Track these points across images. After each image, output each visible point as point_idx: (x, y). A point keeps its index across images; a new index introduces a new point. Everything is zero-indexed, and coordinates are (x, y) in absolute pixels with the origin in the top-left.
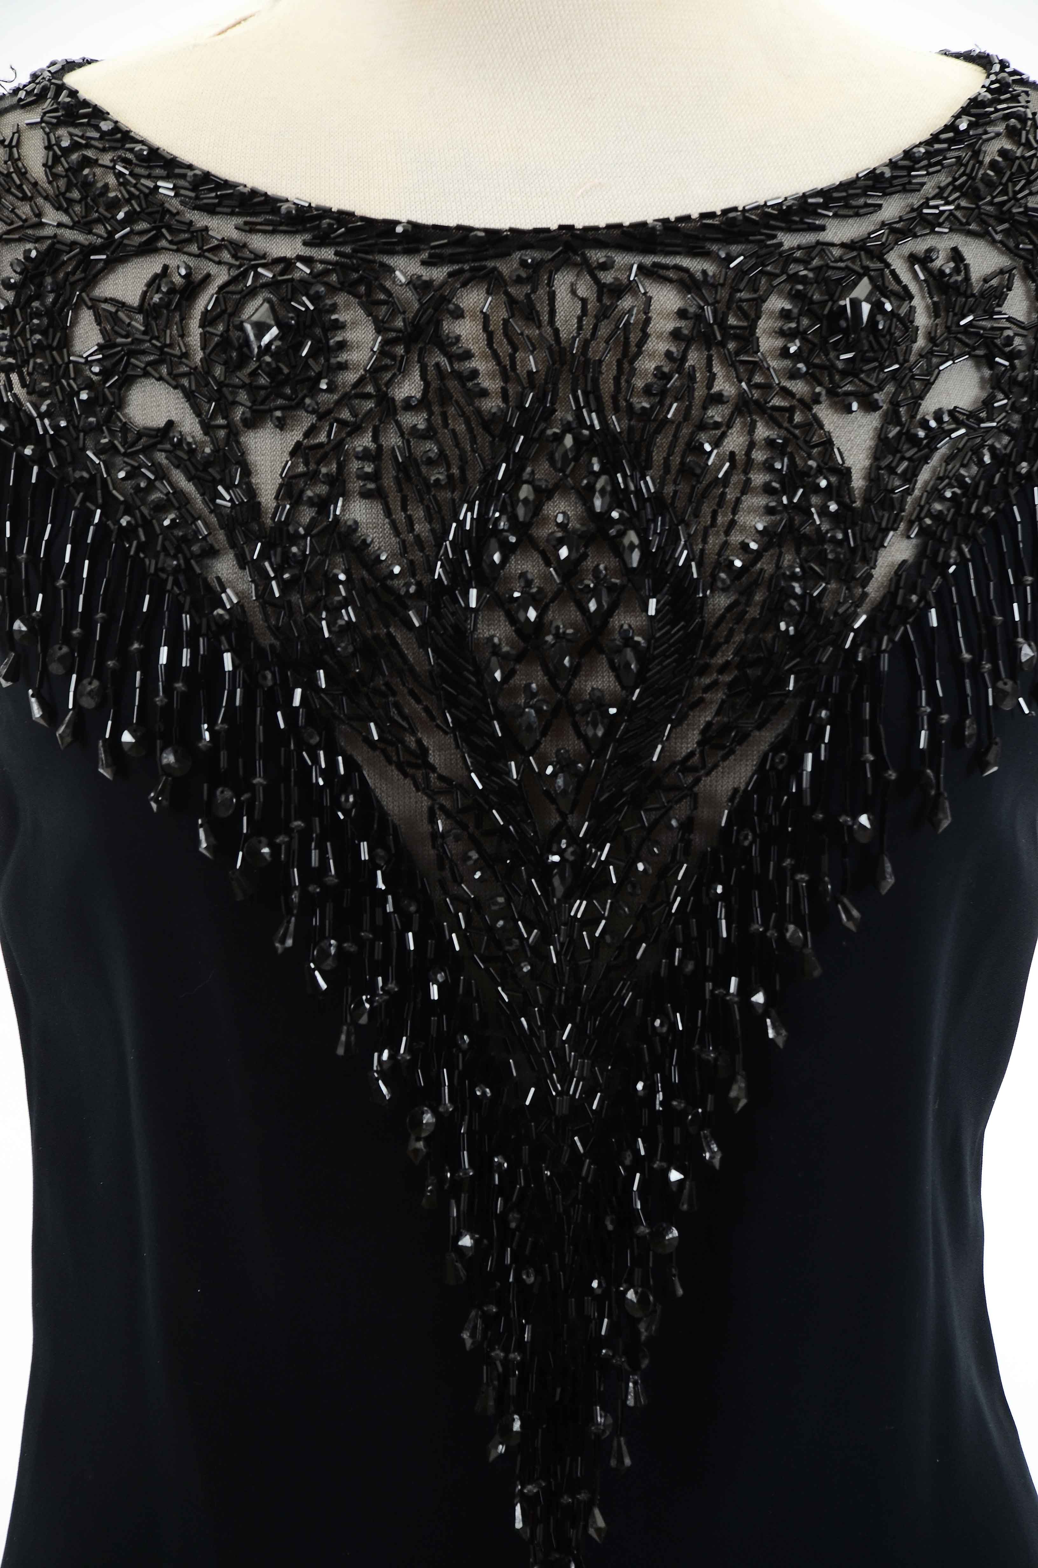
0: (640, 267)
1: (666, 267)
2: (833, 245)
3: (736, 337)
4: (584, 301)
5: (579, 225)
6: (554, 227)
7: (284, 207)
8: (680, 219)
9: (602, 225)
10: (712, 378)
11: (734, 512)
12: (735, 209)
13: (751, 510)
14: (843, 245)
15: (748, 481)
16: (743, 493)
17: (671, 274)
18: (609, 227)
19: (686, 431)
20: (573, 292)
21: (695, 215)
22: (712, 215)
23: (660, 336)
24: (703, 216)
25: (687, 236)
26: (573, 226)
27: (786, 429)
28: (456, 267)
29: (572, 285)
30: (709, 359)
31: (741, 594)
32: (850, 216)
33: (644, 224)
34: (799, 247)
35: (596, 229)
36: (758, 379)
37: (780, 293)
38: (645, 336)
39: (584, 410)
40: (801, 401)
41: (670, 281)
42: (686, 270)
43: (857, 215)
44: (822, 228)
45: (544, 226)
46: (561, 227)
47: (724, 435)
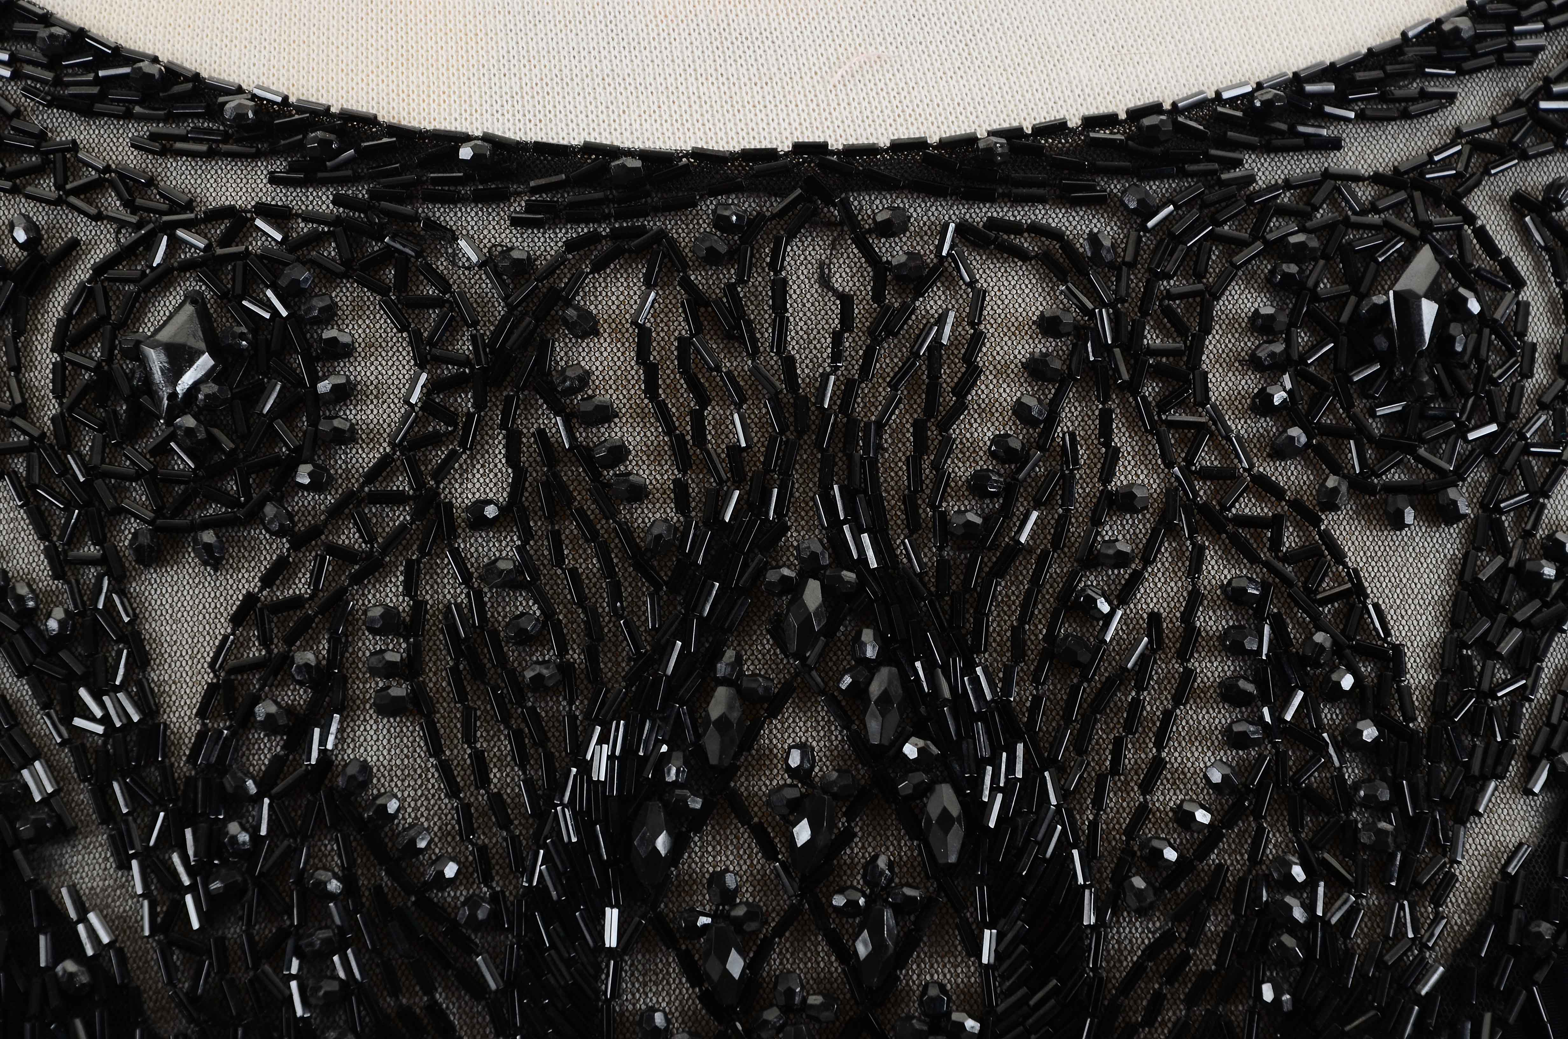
0: (963, 229)
1: (1016, 228)
2: (1357, 178)
3: (1159, 372)
4: (846, 300)
5: (836, 143)
6: (784, 146)
7: (232, 104)
8: (1041, 130)
9: (884, 142)
10: (1112, 456)
11: (1159, 746)
12: (1155, 108)
13: (1197, 736)
14: (1377, 178)
15: (1188, 675)
16: (1178, 700)
17: (1026, 243)
18: (897, 146)
19: (1056, 569)
20: (825, 282)
21: (1074, 122)
22: (1108, 120)
23: (1002, 371)
24: (1091, 122)
25: (1058, 165)
26: (825, 145)
27: (1266, 564)
28: (583, 230)
29: (821, 265)
30: (1106, 419)
31: (1177, 918)
32: (1390, 119)
33: (970, 140)
34: (1288, 185)
35: (871, 150)
36: (1206, 458)
37: (1249, 281)
38: (972, 373)
39: (846, 528)
40: (1296, 505)
41: (1022, 255)
42: (1056, 235)
43: (1406, 116)
44: (1335, 144)
45: (766, 144)
46: (799, 148)
47: (1136, 579)
